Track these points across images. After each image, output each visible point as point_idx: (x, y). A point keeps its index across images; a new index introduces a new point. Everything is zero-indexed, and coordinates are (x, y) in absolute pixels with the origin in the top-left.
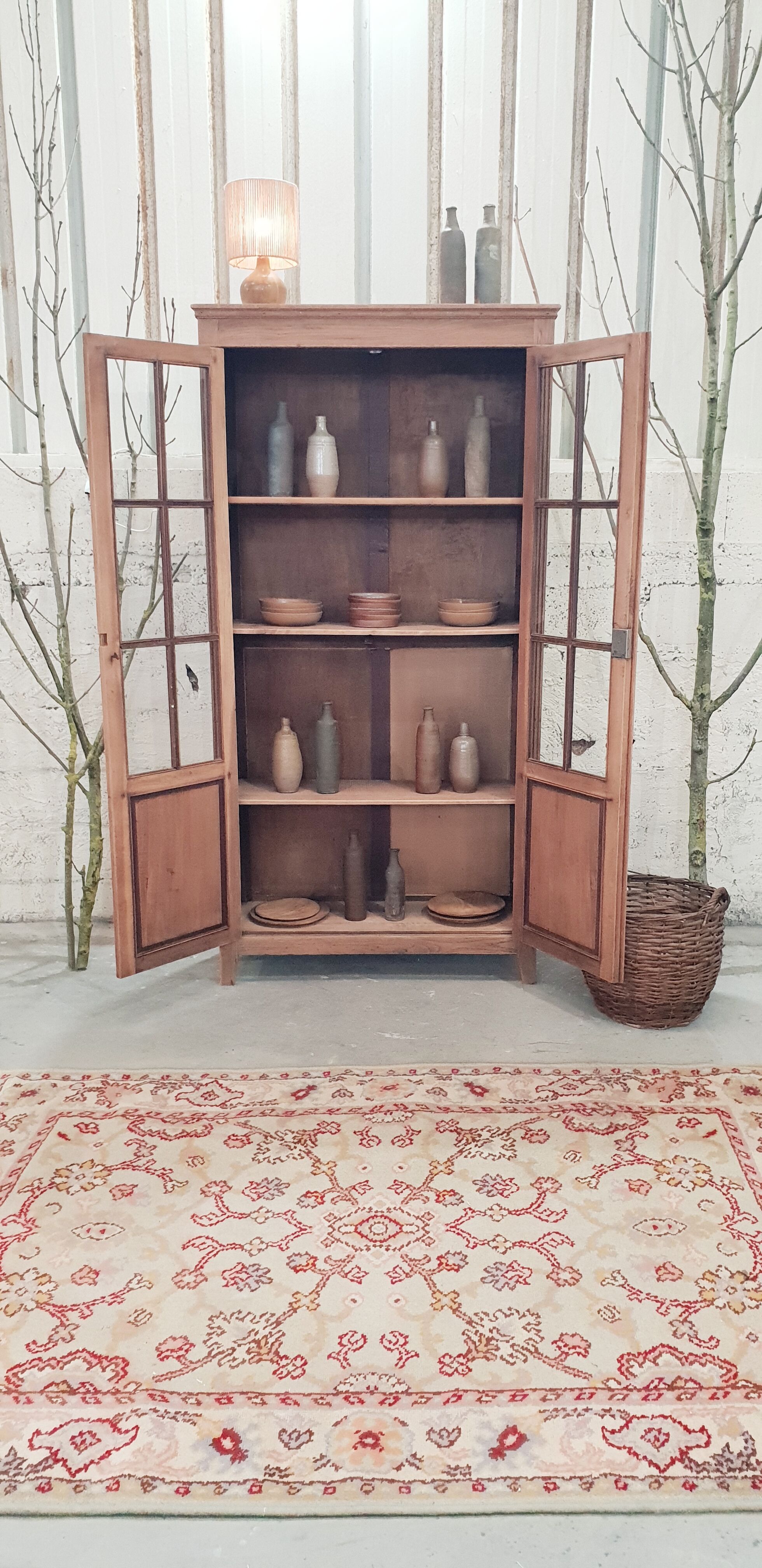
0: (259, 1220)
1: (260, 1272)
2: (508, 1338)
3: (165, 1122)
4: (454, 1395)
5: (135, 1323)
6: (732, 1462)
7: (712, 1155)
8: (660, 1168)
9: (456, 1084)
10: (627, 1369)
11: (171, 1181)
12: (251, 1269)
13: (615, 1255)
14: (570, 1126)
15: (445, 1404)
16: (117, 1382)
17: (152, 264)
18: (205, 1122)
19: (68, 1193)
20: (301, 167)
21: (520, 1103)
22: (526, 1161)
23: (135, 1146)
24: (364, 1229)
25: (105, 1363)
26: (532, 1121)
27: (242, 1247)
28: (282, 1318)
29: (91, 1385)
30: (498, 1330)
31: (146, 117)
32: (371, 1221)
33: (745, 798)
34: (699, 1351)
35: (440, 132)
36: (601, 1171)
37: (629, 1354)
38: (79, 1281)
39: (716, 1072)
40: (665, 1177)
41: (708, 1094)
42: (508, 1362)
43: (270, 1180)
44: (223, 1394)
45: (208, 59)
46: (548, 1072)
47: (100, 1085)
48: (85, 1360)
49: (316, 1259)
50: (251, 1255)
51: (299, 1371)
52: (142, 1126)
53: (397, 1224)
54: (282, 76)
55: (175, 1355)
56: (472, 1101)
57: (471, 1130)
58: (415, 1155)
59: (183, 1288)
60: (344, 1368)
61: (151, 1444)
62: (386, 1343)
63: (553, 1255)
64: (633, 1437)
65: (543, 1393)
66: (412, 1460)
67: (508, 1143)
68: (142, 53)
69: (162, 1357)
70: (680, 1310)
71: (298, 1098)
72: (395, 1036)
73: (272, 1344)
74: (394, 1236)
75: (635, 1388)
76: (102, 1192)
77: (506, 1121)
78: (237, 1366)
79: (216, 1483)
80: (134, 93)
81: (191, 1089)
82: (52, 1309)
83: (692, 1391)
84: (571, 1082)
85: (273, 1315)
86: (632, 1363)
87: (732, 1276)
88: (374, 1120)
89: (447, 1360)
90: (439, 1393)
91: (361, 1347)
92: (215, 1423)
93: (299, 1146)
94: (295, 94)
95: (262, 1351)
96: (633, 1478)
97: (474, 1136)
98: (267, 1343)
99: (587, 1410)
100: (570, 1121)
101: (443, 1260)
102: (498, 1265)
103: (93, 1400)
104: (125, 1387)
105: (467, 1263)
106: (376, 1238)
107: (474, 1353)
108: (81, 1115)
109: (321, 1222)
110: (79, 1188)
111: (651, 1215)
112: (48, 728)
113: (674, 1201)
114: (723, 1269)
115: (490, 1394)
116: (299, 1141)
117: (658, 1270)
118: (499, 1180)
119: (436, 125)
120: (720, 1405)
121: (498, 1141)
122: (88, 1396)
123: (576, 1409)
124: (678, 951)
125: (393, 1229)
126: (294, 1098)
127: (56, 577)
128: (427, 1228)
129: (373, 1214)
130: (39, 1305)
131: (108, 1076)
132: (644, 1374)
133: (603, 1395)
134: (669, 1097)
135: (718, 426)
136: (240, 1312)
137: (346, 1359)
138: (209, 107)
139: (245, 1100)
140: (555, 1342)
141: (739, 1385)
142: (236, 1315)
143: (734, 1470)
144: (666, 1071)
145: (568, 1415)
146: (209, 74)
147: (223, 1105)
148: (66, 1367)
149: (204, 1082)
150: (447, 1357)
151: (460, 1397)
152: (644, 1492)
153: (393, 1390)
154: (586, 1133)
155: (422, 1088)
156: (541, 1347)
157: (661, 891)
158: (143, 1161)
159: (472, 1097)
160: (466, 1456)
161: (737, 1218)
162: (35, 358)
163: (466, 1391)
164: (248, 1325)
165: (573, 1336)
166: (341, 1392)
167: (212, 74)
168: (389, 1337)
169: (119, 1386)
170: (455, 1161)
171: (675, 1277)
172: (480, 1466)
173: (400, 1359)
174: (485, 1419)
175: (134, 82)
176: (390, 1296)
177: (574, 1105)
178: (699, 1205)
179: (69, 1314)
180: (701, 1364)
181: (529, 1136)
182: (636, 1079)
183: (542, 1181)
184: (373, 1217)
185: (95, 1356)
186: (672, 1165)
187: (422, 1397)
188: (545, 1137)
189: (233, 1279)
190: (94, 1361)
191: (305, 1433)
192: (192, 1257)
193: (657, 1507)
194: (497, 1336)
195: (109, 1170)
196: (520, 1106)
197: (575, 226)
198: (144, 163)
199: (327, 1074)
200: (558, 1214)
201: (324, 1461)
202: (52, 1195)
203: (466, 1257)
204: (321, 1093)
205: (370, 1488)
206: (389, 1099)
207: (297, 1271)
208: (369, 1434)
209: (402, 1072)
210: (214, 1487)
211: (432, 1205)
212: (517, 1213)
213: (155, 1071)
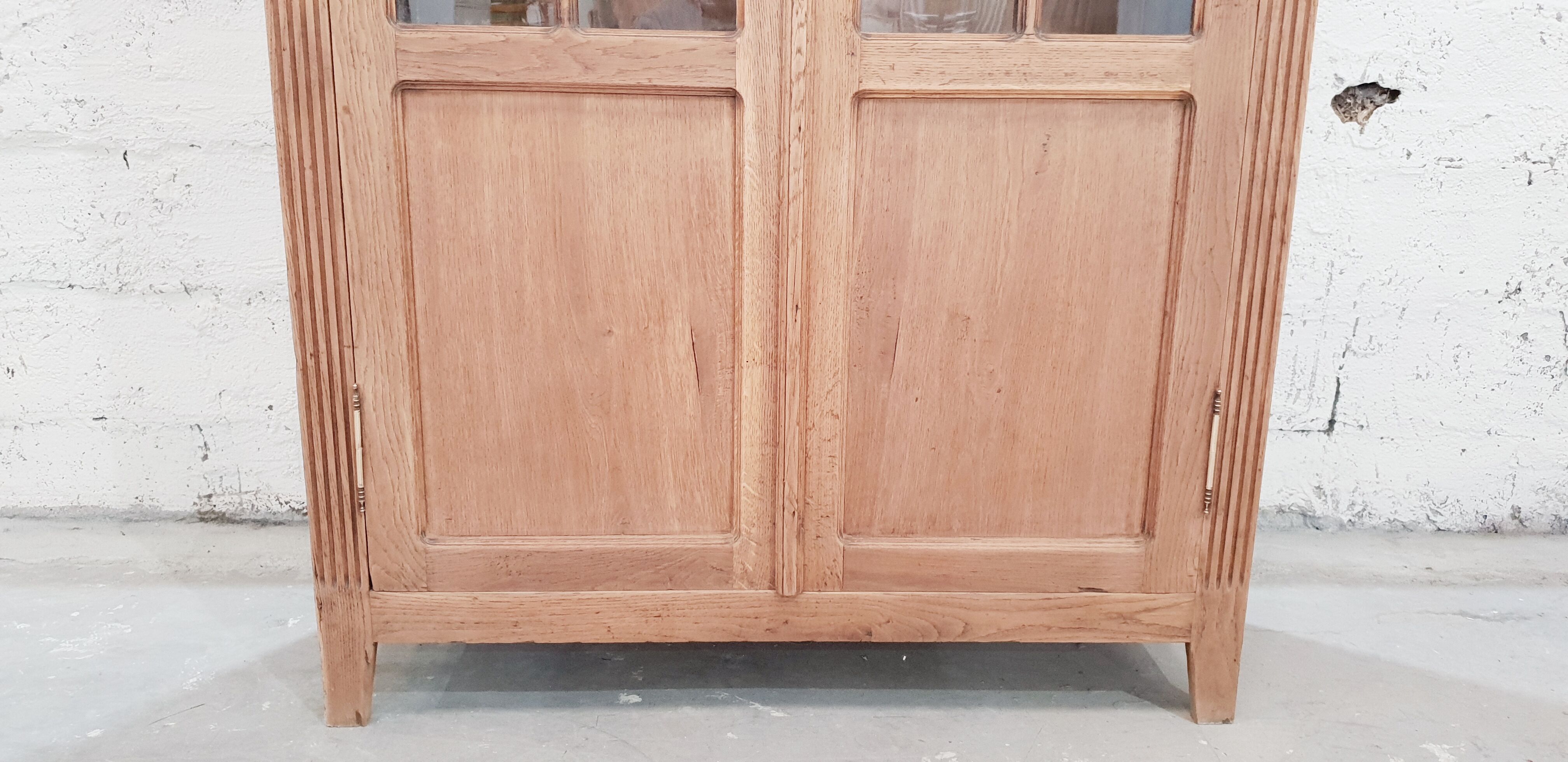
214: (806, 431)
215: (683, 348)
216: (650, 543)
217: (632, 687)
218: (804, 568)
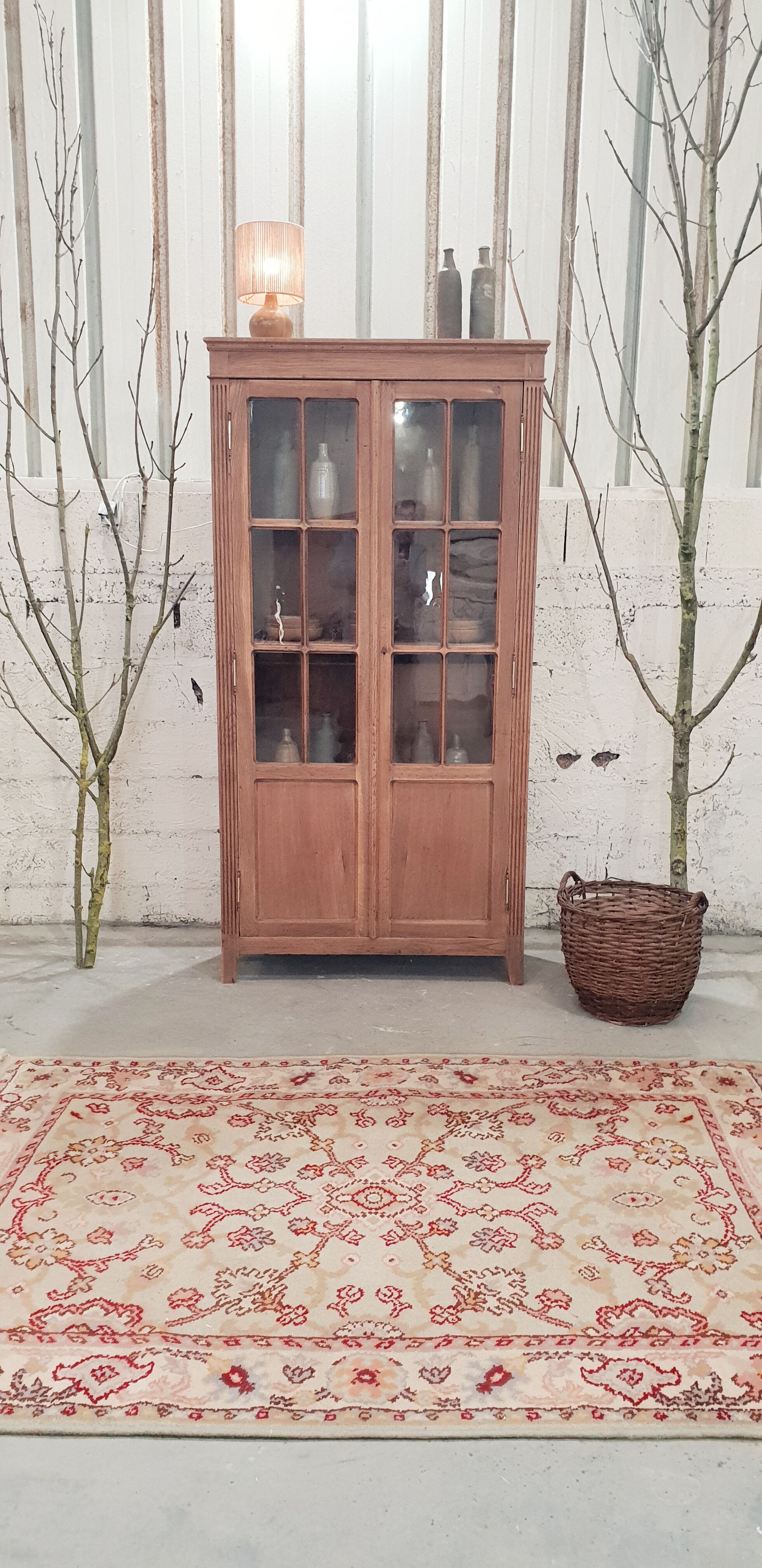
0: (261, 1190)
1: (264, 1235)
2: (494, 1293)
3: (172, 1103)
4: (444, 1340)
5: (148, 1277)
6: (700, 1397)
7: (688, 1137)
8: (638, 1148)
9: (446, 1073)
10: (605, 1320)
11: (179, 1155)
12: (255, 1232)
13: (595, 1223)
14: (554, 1110)
15: (436, 1347)
16: (133, 1326)
17: (164, 299)
18: (210, 1104)
19: (82, 1164)
20: (306, 209)
21: (507, 1090)
22: (513, 1141)
23: (144, 1125)
24: (361, 1198)
25: (121, 1310)
26: (520, 1106)
27: (246, 1213)
28: (285, 1273)
29: (109, 1328)
30: (485, 1286)
31: (160, 162)
32: (367, 1192)
33: (726, 811)
34: (672, 1306)
35: (438, 177)
36: (583, 1150)
37: (607, 1307)
38: (95, 1241)
39: (693, 1064)
40: (644, 1156)
41: (685, 1084)
42: (495, 1313)
43: (272, 1155)
44: (231, 1337)
45: (219, 108)
46: (534, 1062)
47: (110, 1071)
48: (102, 1307)
49: (315, 1223)
50: (255, 1220)
51: (301, 1319)
52: (150, 1108)
53: (391, 1194)
54: (290, 125)
55: (186, 1304)
56: (461, 1087)
57: (460, 1113)
58: (409, 1135)
59: (191, 1247)
60: (343, 1316)
61: (166, 1377)
62: (382, 1297)
63: (537, 1223)
64: (609, 1376)
65: (528, 1339)
66: (406, 1394)
67: (495, 1125)
68: (158, 103)
69: (174, 1305)
70: (655, 1270)
71: (297, 1084)
72: (389, 1030)
73: (276, 1296)
74: (388, 1204)
75: (612, 1336)
76: (113, 1164)
77: (494, 1106)
78: (243, 1314)
79: (226, 1410)
80: (150, 140)
81: (197, 1074)
82: (70, 1264)
83: (665, 1339)
84: (557, 1072)
85: (276, 1271)
86: (610, 1315)
87: (705, 1242)
88: (369, 1103)
89: (438, 1311)
90: (431, 1339)
91: (359, 1299)
92: (224, 1361)
93: (299, 1126)
94: (302, 142)
95: (266, 1302)
96: (609, 1409)
97: (464, 1118)
98: (271, 1295)
99: (567, 1353)
100: (554, 1106)
101: (434, 1226)
102: (486, 1231)
103: (111, 1341)
104: (140, 1330)
105: (457, 1229)
106: (371, 1206)
107: (463, 1305)
108: (92, 1097)
109: (320, 1192)
110: (92, 1161)
111: (629, 1188)
112: (59, 738)
113: (652, 1177)
114: (696, 1236)
115: (478, 1339)
116: (299, 1121)
117: (635, 1236)
118: (487, 1156)
119: (434, 172)
120: (691, 1350)
121: (486, 1124)
122: (106, 1337)
123: (557, 1353)
124: (658, 951)
125: (387, 1198)
126: (293, 1083)
127: (70, 594)
128: (419, 1198)
129: (368, 1185)
130: (58, 1260)
131: (117, 1063)
132: (620, 1324)
133: (582, 1342)
134: (649, 1086)
135: (700, 456)
136: (245, 1268)
137: (344, 1310)
138: (220, 153)
139: (246, 1084)
140: (539, 1296)
141: (709, 1334)
142: (242, 1271)
143: (702, 1404)
144: (646, 1063)
145: (550, 1357)
146: (221, 122)
147: (227, 1089)
148: (85, 1313)
149: (209, 1068)
150: (438, 1309)
151: (450, 1342)
152: (618, 1421)
153: (388, 1336)
154: (570, 1117)
155: (415, 1076)
156: (525, 1301)
157: (643, 897)
158: (152, 1137)
159: (462, 1084)
160: (455, 1391)
161: (710, 1192)
162: (53, 387)
163: (456, 1337)
164: (252, 1279)
165: (555, 1291)
166: (340, 1337)
167: (224, 122)
168: (385, 1291)
169: (135, 1329)
170: (446, 1140)
171: (651, 1243)
172: (468, 1399)
173: (395, 1309)
174: (473, 1359)
175: (149, 129)
176: (385, 1256)
177: (558, 1092)
178: (675, 1181)
179: (86, 1268)
180: (673, 1316)
181: (515, 1119)
182: (618, 1070)
183: (528, 1158)
184: (368, 1188)
185: (112, 1304)
186: (650, 1146)
187: (415, 1342)
188: (531, 1120)
189: (238, 1240)
190: (111, 1308)
191: (307, 1370)
192: (200, 1221)
193: (631, 1433)
194: (485, 1291)
195: (120, 1145)
196: (508, 1093)
197: (565, 267)
198: (157, 205)
199: (324, 1062)
200: (542, 1187)
201: (325, 1393)
202: (66, 1166)
203: (456, 1223)
204: (319, 1079)
205: (367, 1416)
206: (383, 1085)
207: (298, 1234)
208: (366, 1372)
209: (395, 1061)
210: (224, 1413)
211: (424, 1178)
212: (503, 1185)
213: (162, 1059)
214: (378, 884)
215: (339, 858)
216: (328, 921)
217: (322, 974)
218: (378, 929)
